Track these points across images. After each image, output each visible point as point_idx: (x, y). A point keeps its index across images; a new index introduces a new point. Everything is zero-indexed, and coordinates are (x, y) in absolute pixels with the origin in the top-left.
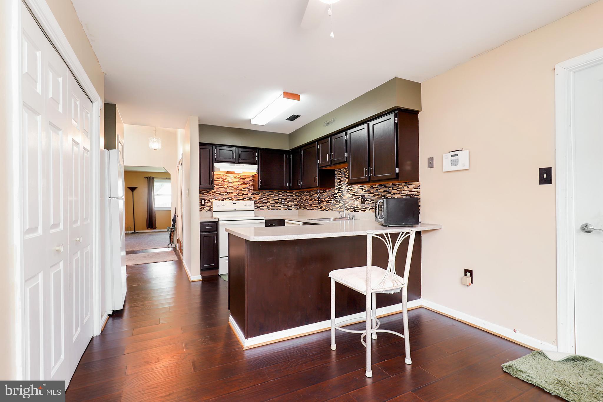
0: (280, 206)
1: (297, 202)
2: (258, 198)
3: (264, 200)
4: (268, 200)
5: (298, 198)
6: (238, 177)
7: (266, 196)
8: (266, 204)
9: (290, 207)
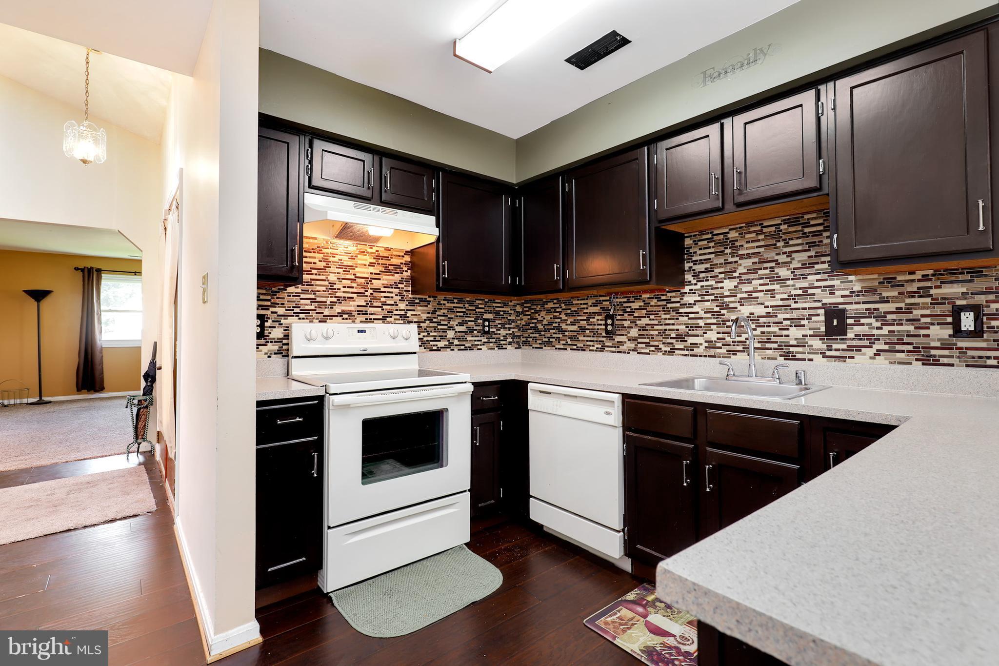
0: (478, 341)
1: (517, 330)
2: (424, 316)
3: (439, 323)
4: (451, 323)
5: (519, 318)
6: (369, 250)
7: (445, 311)
8: (444, 334)
9: (502, 342)
